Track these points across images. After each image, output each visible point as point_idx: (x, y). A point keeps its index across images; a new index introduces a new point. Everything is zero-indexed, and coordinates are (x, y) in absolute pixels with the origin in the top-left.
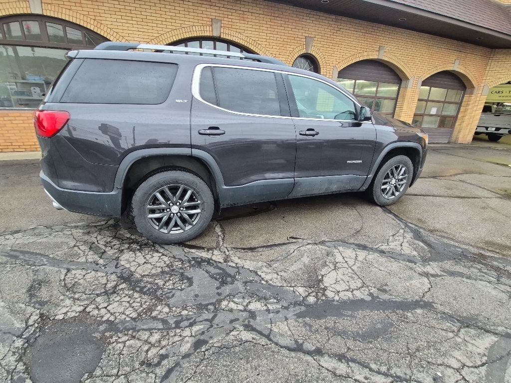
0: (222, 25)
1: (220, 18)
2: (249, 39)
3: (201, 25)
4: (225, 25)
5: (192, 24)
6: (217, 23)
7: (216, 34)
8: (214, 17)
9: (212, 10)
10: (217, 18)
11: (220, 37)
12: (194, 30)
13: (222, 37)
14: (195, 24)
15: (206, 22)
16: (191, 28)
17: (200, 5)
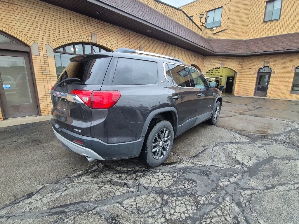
0: (98, 37)
1: (96, 33)
2: (112, 46)
3: (85, 35)
4: (99, 37)
5: (79, 34)
6: (94, 35)
7: (94, 41)
8: (92, 32)
9: (91, 28)
10: (94, 32)
11: (96, 43)
12: (81, 38)
13: (98, 43)
14: (81, 35)
15: (88, 34)
16: (79, 36)
17: (84, 24)
